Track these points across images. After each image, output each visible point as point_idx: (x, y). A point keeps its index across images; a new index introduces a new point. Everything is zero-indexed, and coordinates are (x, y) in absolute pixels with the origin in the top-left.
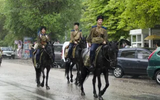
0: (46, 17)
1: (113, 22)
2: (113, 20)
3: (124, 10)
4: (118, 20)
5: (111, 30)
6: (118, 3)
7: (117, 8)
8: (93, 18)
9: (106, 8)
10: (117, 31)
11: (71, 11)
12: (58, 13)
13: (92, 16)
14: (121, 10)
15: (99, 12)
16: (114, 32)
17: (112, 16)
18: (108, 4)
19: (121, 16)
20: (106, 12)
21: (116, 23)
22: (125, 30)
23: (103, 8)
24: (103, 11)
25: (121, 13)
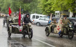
0: (25, 5)
1: (49, 8)
2: (49, 7)
3: (54, 4)
4: (51, 7)
5: (48, 11)
6: (51, 1)
7: (51, 3)
8: (42, 6)
9: (47, 3)
10: (51, 11)
11: (34, 3)
12: (30, 3)
13: (42, 5)
14: (52, 4)
15: (44, 4)
16: (49, 12)
17: (49, 6)
18: (48, 1)
19: (52, 6)
20: (47, 4)
21: (50, 8)
22: (53, 11)
23: (46, 2)
24: (46, 4)
25: (52, 5)
